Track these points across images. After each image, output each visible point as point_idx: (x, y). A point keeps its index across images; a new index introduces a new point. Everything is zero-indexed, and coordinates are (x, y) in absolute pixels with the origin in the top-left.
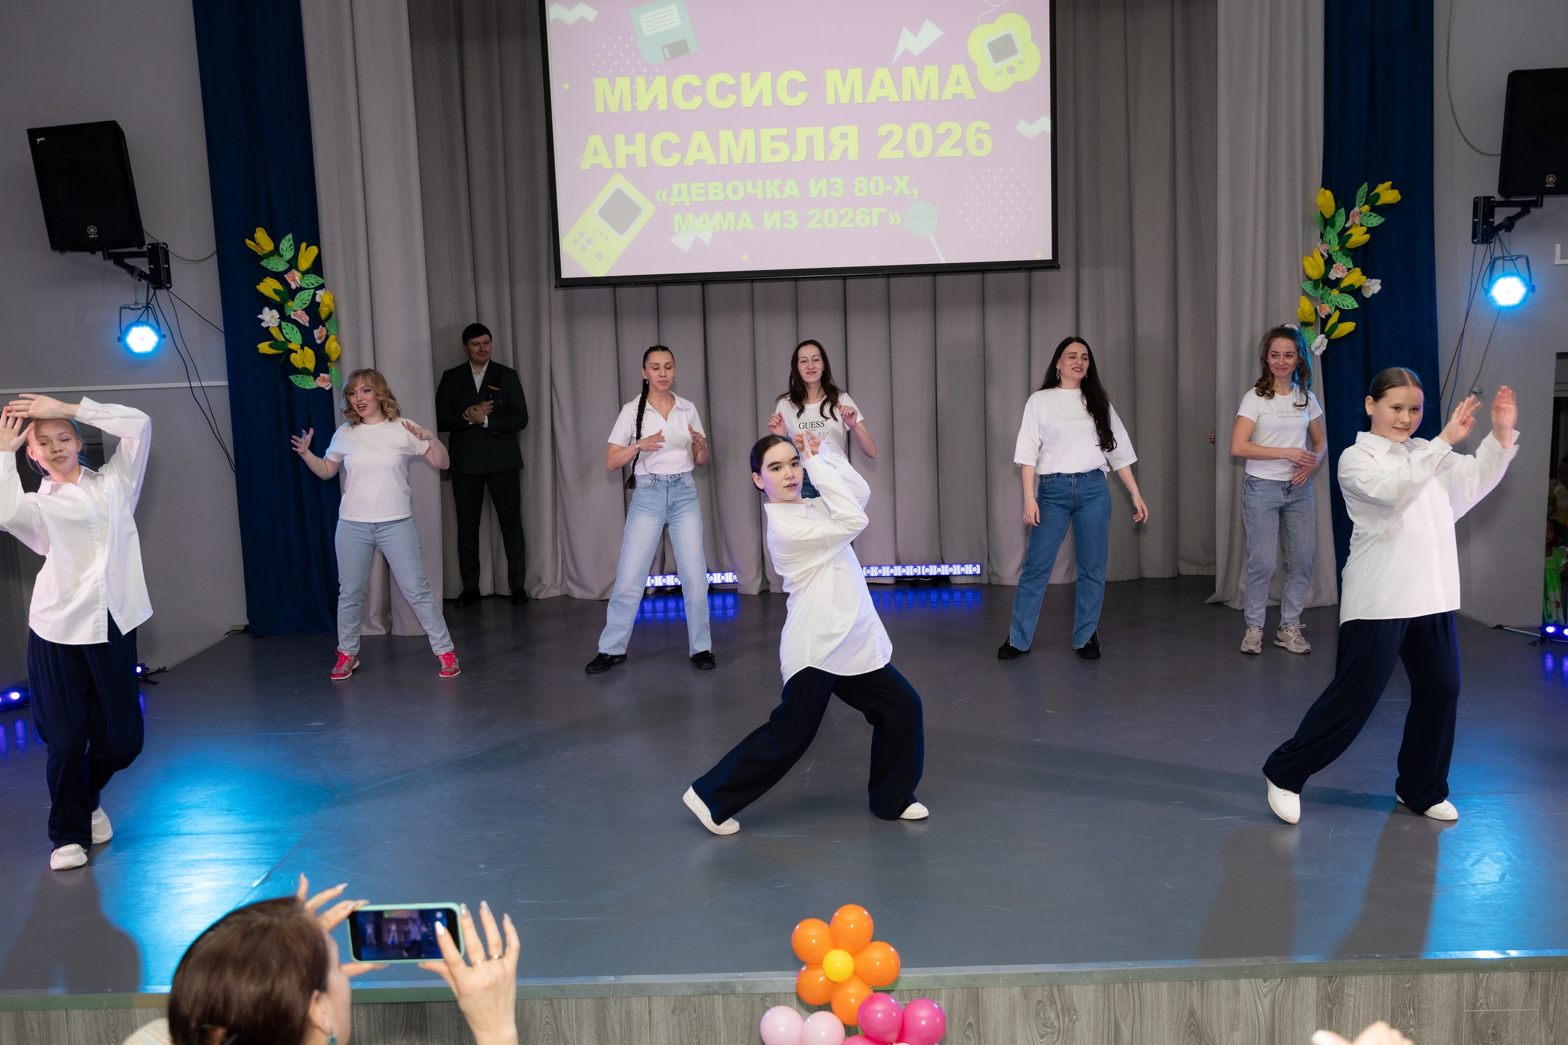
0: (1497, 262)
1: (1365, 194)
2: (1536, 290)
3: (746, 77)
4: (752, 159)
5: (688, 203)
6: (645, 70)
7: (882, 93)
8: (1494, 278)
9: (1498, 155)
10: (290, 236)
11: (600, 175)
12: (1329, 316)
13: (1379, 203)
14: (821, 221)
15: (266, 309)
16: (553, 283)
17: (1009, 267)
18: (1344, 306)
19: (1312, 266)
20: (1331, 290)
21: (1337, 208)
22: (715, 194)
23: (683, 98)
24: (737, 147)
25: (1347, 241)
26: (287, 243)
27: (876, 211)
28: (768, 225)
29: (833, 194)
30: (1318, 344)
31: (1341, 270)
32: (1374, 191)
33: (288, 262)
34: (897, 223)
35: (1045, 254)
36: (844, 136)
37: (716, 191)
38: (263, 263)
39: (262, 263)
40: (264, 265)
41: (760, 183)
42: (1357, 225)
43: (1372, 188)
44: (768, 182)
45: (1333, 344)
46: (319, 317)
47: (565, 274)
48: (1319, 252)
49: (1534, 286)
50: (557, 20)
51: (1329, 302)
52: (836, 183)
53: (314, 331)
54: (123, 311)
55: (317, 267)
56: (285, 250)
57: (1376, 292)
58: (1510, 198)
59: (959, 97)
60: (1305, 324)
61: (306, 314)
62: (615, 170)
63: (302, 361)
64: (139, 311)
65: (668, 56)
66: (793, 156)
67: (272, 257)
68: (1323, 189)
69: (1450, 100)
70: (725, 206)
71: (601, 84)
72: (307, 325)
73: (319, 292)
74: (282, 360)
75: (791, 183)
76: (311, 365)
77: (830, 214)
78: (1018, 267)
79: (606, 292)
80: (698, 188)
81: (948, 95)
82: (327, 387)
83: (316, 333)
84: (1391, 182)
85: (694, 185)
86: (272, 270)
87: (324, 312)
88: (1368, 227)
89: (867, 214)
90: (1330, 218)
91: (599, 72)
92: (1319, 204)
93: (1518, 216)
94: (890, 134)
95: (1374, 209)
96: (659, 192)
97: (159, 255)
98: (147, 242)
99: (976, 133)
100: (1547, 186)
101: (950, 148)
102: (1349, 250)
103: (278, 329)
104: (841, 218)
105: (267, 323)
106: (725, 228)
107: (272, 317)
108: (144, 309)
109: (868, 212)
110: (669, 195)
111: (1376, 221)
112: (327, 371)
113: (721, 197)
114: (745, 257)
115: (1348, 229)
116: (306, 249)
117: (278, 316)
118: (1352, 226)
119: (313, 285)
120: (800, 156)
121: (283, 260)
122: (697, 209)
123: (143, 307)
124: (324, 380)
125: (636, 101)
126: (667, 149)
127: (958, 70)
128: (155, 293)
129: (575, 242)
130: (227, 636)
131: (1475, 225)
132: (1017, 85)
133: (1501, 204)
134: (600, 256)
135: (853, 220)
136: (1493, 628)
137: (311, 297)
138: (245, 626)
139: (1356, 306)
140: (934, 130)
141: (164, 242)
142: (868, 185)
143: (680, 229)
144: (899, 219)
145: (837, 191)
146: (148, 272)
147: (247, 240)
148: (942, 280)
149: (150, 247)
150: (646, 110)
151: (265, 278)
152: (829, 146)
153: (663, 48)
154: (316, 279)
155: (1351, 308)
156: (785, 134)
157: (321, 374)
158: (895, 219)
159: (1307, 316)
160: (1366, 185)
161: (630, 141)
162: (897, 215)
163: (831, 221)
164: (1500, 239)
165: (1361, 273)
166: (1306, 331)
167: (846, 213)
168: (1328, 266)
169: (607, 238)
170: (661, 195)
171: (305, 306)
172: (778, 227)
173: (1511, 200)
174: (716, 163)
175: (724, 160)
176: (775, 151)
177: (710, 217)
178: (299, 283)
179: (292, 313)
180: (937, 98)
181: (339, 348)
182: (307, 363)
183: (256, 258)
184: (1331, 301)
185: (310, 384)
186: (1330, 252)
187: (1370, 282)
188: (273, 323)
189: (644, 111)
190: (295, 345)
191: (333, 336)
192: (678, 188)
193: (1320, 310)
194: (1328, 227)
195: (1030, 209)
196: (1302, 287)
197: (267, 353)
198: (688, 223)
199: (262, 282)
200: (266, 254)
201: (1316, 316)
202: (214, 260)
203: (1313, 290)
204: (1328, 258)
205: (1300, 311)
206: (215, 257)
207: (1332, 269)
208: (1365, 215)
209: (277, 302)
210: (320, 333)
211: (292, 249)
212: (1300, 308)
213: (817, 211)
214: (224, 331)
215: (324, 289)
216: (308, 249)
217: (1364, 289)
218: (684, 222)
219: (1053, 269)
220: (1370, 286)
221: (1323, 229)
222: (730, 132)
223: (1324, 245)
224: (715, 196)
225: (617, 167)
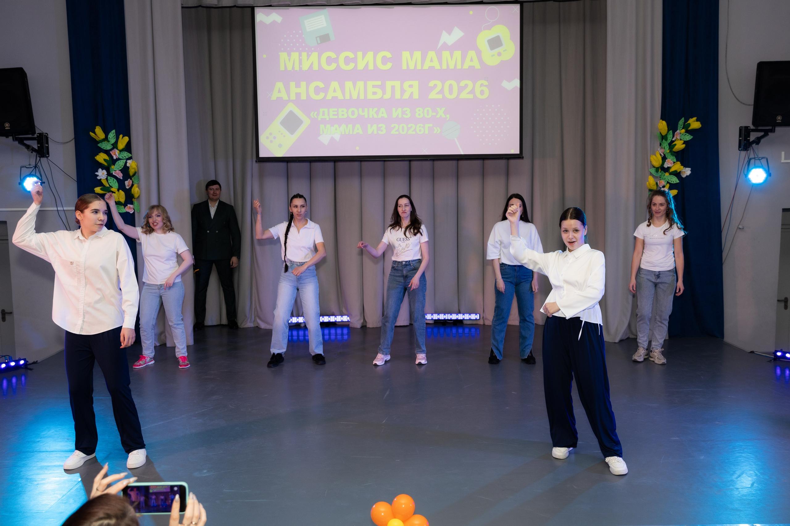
0: (751, 160)
1: (683, 123)
2: (772, 175)
3: (360, 54)
4: (362, 97)
5: (328, 119)
6: (307, 49)
7: (432, 64)
8: (750, 169)
9: (752, 105)
10: (114, 131)
11: (282, 103)
13: (690, 128)
14: (398, 130)
15: (100, 170)
16: (255, 160)
17: (497, 157)
18: (671, 182)
19: (655, 160)
20: (665, 173)
21: (669, 130)
22: (342, 114)
23: (327, 64)
24: (355, 91)
25: (673, 148)
26: (112, 135)
27: (427, 126)
28: (370, 131)
29: (405, 116)
32: (687, 122)
33: (112, 145)
34: (438, 132)
35: (516, 151)
36: (411, 86)
37: (343, 113)
38: (99, 145)
41: (366, 110)
42: (678, 140)
43: (686, 120)
44: (371, 109)
46: (129, 174)
47: (262, 155)
48: (658, 152)
49: (770, 173)
50: (261, 21)
51: (664, 179)
52: (406, 111)
54: (22, 168)
55: (128, 148)
56: (111, 138)
57: (688, 175)
58: (758, 127)
59: (472, 68)
61: (121, 172)
62: (289, 101)
64: (31, 169)
65: (319, 42)
66: (384, 96)
67: (104, 142)
68: (661, 120)
69: (727, 76)
70: (347, 121)
71: (283, 56)
72: (121, 178)
73: (129, 161)
75: (382, 110)
76: (123, 200)
77: (403, 127)
78: (501, 157)
79: (283, 165)
80: (333, 111)
81: (466, 66)
82: (131, 211)
83: (127, 183)
84: (696, 118)
85: (331, 110)
86: (104, 149)
87: (131, 172)
88: (684, 141)
89: (422, 127)
90: (665, 135)
91: (282, 49)
92: (659, 128)
93: (762, 137)
94: (435, 86)
95: (688, 131)
96: (313, 113)
97: (43, 139)
98: (37, 132)
99: (480, 87)
100: (777, 121)
101: (468, 94)
102: (674, 152)
103: (106, 180)
104: (408, 129)
105: (100, 177)
106: (347, 133)
107: (103, 174)
108: (33, 168)
109: (423, 126)
110: (318, 114)
111: (688, 137)
112: (132, 203)
113: (345, 116)
114: (357, 148)
115: (674, 141)
116: (122, 138)
117: (106, 173)
118: (676, 140)
119: (125, 157)
120: (388, 96)
121: (110, 143)
122: (332, 122)
123: (33, 167)
124: (130, 208)
125: (301, 65)
126: (317, 90)
127: (472, 54)
128: (40, 160)
129: (267, 138)
131: (740, 141)
132: (502, 62)
133: (753, 130)
134: (280, 146)
135: (415, 130)
136: (749, 353)
137: (124, 163)
139: (678, 181)
140: (458, 84)
141: (46, 132)
142: (423, 112)
144: (439, 131)
145: (407, 114)
146: (37, 148)
147: (91, 133)
148: (462, 163)
149: (38, 135)
150: (307, 69)
151: (100, 153)
152: (403, 91)
153: (316, 38)
154: (127, 154)
155: (675, 182)
156: (380, 84)
157: (128, 205)
158: (437, 130)
159: (651, 186)
160: (683, 119)
161: (298, 86)
162: (438, 128)
163: (403, 131)
164: (753, 149)
165: (680, 165)
167: (412, 127)
168: (664, 160)
169: (284, 136)
170: (313, 115)
171: (120, 169)
172: (375, 132)
173: (759, 128)
174: (343, 99)
175: (347, 97)
176: (375, 93)
177: (340, 127)
178: (118, 156)
179: (114, 172)
180: (460, 68)
181: (139, 191)
182: (120, 199)
183: (96, 142)
184: (665, 179)
185: (122, 210)
186: (665, 153)
187: (685, 169)
188: (103, 177)
189: (305, 70)
190: (116, 189)
191: (136, 185)
192: (323, 111)
193: (660, 184)
194: (664, 140)
195: (508, 127)
196: (650, 172)
197: (100, 193)
198: (328, 129)
199: (98, 155)
200: (101, 140)
201: (657, 186)
202: (73, 143)
203: (656, 173)
204: (664, 156)
205: (649, 184)
206: (74, 141)
207: (665, 162)
208: (683, 134)
209: (106, 166)
210: (129, 183)
211: (115, 138)
212: (649, 182)
213: (396, 125)
214: (76, 181)
215: (131, 160)
216: (124, 138)
217: (682, 173)
218: (325, 129)
219: (520, 159)
220: (685, 172)
221: (661, 141)
222: (351, 82)
223: (661, 149)
224: (342, 116)
225: (291, 99)
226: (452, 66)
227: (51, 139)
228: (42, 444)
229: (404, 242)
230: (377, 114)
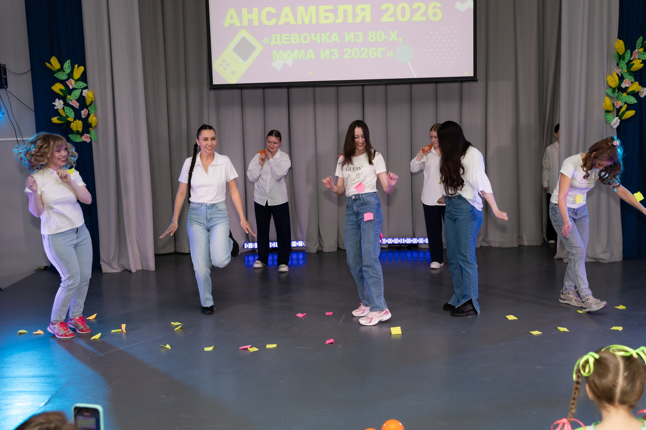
1: (642, 42)
4: (314, 22)
5: (280, 45)
10: (69, 61)
11: (234, 30)
12: (621, 107)
14: (350, 55)
15: (57, 100)
16: (209, 87)
17: (451, 80)
18: (629, 102)
19: (612, 81)
20: (623, 93)
21: (626, 50)
22: (294, 40)
24: (307, 16)
25: (631, 67)
26: (67, 65)
27: (380, 49)
28: (322, 57)
29: (357, 40)
30: (615, 122)
31: (628, 82)
33: (68, 75)
34: (391, 56)
35: (470, 73)
36: (363, 10)
37: (295, 38)
38: (55, 75)
40: (56, 76)
41: (318, 34)
42: (637, 59)
43: (644, 39)
44: (323, 34)
45: (623, 122)
46: (85, 104)
47: (215, 82)
48: (616, 73)
51: (621, 100)
52: (359, 35)
53: (82, 111)
55: (84, 78)
56: (66, 68)
60: (608, 112)
61: (77, 102)
62: (242, 27)
63: (76, 127)
66: (336, 20)
67: (60, 72)
68: (618, 39)
70: (300, 46)
72: (78, 108)
73: (84, 91)
74: (64, 126)
75: (335, 34)
76: (80, 129)
77: (356, 51)
78: (455, 80)
79: (237, 92)
80: (286, 37)
82: (88, 140)
85: (283, 35)
86: (60, 79)
87: (88, 102)
88: (642, 60)
89: (375, 51)
90: (622, 55)
92: (616, 48)
94: (388, 9)
95: (645, 51)
96: (265, 39)
97: (1, 71)
99: (433, 10)
101: (420, 16)
102: (632, 72)
103: (62, 110)
104: (361, 53)
105: (57, 107)
106: (300, 58)
107: (60, 104)
110: (270, 41)
112: (88, 133)
113: (298, 42)
114: (310, 73)
115: (632, 61)
116: (78, 68)
117: (63, 103)
118: (634, 59)
119: (81, 87)
120: (340, 20)
121: (65, 74)
122: (285, 48)
124: (87, 137)
126: (270, 16)
129: (221, 65)
130: (35, 272)
134: (233, 73)
135: (368, 54)
137: (80, 93)
138: (45, 266)
139: (636, 102)
140: (411, 6)
141: (4, 64)
142: (376, 36)
143: (276, 58)
144: (392, 54)
145: (359, 39)
147: (46, 63)
148: (415, 86)
151: (56, 83)
152: (355, 15)
154: (83, 84)
155: (633, 103)
156: (332, 8)
157: (85, 134)
158: (390, 54)
159: (608, 107)
160: (641, 37)
161: (250, 12)
162: (391, 52)
163: (356, 55)
165: (639, 84)
166: (608, 116)
167: (364, 51)
168: (621, 80)
169: (237, 63)
170: (266, 40)
171: (76, 98)
172: (328, 57)
174: (295, 24)
175: (300, 22)
176: (327, 18)
177: (292, 52)
178: (74, 86)
179: (70, 101)
181: (97, 120)
182: (78, 128)
183: (52, 72)
184: (623, 99)
185: (79, 139)
186: (622, 74)
187: (643, 89)
188: (60, 107)
190: (72, 119)
191: (93, 114)
192: (275, 37)
193: (616, 104)
194: (621, 60)
195: (462, 49)
196: (606, 92)
197: (57, 123)
198: (280, 55)
199: (54, 85)
200: (56, 70)
201: (614, 107)
202: (30, 74)
203: (612, 93)
204: (621, 76)
205: (605, 105)
207: (623, 83)
208: (641, 53)
209: (62, 96)
210: (85, 112)
211: (70, 68)
212: (605, 103)
213: (349, 49)
214: (34, 110)
215: (87, 89)
216: (79, 68)
217: (640, 93)
218: (278, 54)
219: (474, 81)
220: (643, 92)
221: (619, 61)
222: (303, 7)
223: (618, 69)
224: (294, 41)
225: (243, 26)
227: (9, 70)
228: (5, 370)
230: (330, 40)
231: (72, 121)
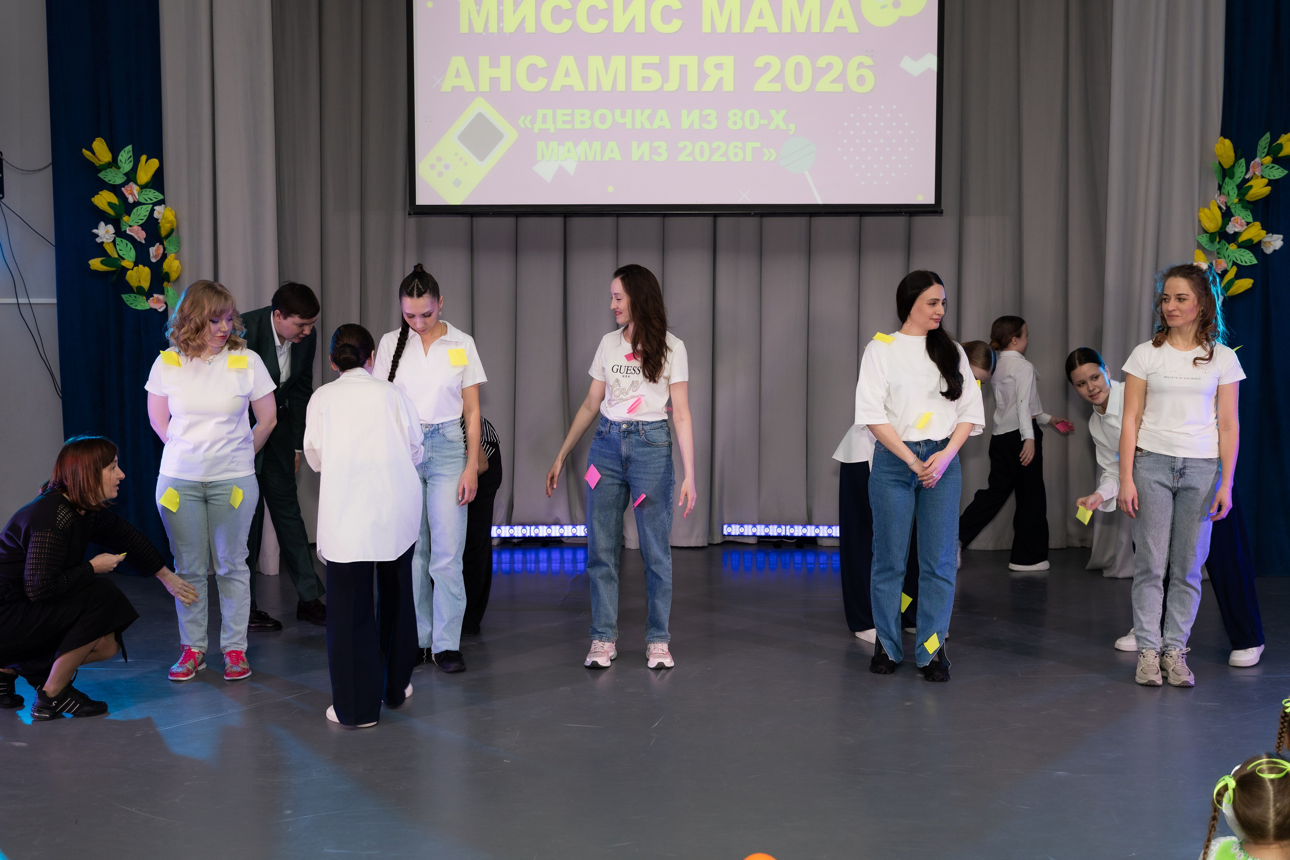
1: (1268, 144)
3: (618, 2)
4: (621, 87)
5: (552, 131)
7: (761, 23)
10: (130, 148)
11: (461, 98)
12: (1225, 272)
13: (1282, 154)
14: (692, 154)
15: (102, 224)
16: (408, 210)
17: (890, 210)
18: (1242, 262)
19: (1208, 218)
20: (1229, 244)
21: (1237, 158)
22: (581, 121)
23: (552, 21)
24: (607, 74)
25: (1247, 194)
26: (126, 155)
27: (750, 145)
28: (635, 156)
29: (705, 126)
31: (1239, 223)
32: (1277, 140)
33: (125, 174)
34: (772, 159)
35: (929, 198)
36: (719, 66)
37: (583, 118)
38: (101, 175)
39: (99, 175)
40: (102, 177)
41: (629, 112)
42: (1257, 177)
43: (1275, 138)
44: (638, 112)
45: (1229, 302)
46: (158, 234)
47: (422, 199)
48: (1216, 204)
51: (1227, 257)
52: (709, 115)
53: (151, 249)
55: (157, 182)
56: (124, 162)
57: (1277, 248)
59: (841, 31)
61: (142, 230)
62: (477, 94)
63: (138, 279)
66: (665, 85)
67: (110, 169)
68: (1222, 138)
70: (591, 134)
71: (467, 4)
72: (143, 242)
73: (158, 208)
74: (114, 277)
75: (662, 113)
76: (146, 285)
77: (702, 147)
78: (898, 210)
79: (463, 221)
80: (564, 115)
81: (829, 28)
82: (161, 308)
83: (152, 250)
85: (560, 112)
86: (110, 182)
87: (164, 229)
88: (1269, 180)
89: (740, 148)
90: (1229, 168)
92: (1217, 154)
94: (768, 66)
95: (1277, 161)
96: (523, 118)
99: (858, 69)
101: (833, 82)
102: (1248, 202)
103: (112, 245)
104: (713, 151)
105: (101, 238)
106: (591, 158)
107: (107, 232)
109: (742, 146)
110: (533, 122)
111: (1278, 173)
112: (162, 292)
113: (588, 125)
114: (611, 189)
115: (1248, 180)
116: (146, 162)
117: (114, 231)
118: (1252, 178)
119: (151, 200)
120: (673, 85)
121: (121, 172)
122: (561, 136)
124: (158, 301)
125: (503, 23)
126: (533, 73)
127: (842, 3)
129: (433, 167)
132: (902, 20)
134: (457, 183)
135: (725, 154)
137: (149, 211)
139: (1255, 262)
140: (813, 63)
142: (743, 118)
143: (543, 157)
144: (774, 155)
145: (709, 123)
147: (84, 151)
148: (818, 220)
150: (512, 31)
151: (102, 190)
152: (703, 76)
154: (155, 194)
155: (1249, 264)
156: (658, 62)
157: (154, 295)
158: (770, 155)
160: (1268, 135)
161: (495, 64)
162: (772, 150)
163: (702, 154)
165: (1261, 227)
167: (719, 147)
168: (1228, 218)
169: (466, 164)
170: (524, 121)
171: (141, 222)
172: (647, 158)
174: (583, 89)
175: (592, 87)
176: (646, 80)
177: (576, 146)
178: (137, 197)
179: (128, 228)
180: (818, 31)
181: (180, 267)
182: (142, 281)
183: (95, 169)
184: (1229, 256)
185: (143, 304)
186: (1228, 205)
187: (1271, 237)
188: (107, 239)
189: (510, 33)
190: (130, 263)
191: (173, 255)
192: (543, 114)
194: (1227, 179)
195: (912, 149)
196: (1198, 241)
197: (99, 270)
198: (552, 151)
199: (98, 194)
200: (103, 165)
202: (50, 170)
203: (1209, 243)
204: (1226, 210)
206: (50, 169)
207: (1230, 223)
208: (1267, 167)
209: (113, 216)
210: (157, 250)
211: (131, 161)
213: (689, 145)
214: (54, 245)
215: (163, 205)
216: (149, 161)
217: (1264, 245)
218: (547, 149)
219: (936, 214)
220: (1270, 242)
221: (1221, 180)
222: (600, 58)
223: (1221, 196)
224: (581, 124)
225: (480, 91)
226: (801, 28)
227: (8, 164)
229: (628, 375)
230: (651, 123)
231: (131, 268)
